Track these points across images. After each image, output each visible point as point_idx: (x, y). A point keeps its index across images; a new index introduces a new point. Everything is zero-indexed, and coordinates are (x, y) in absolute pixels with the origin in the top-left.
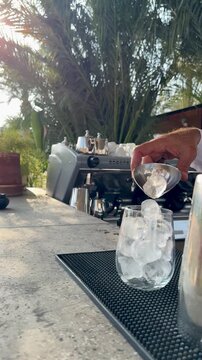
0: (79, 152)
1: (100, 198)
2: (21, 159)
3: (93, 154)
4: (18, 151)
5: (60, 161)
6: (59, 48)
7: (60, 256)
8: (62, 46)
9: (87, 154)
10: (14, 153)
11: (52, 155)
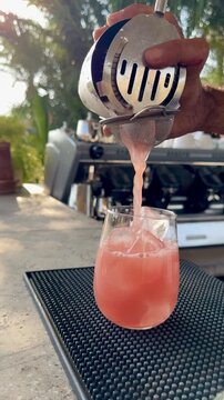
0: (80, 140)
1: (106, 196)
2: (12, 150)
3: (97, 142)
4: (8, 140)
5: (58, 151)
6: (66, 19)
7: (29, 274)
8: (69, 16)
9: (90, 142)
10: (4, 143)
11: (50, 145)
